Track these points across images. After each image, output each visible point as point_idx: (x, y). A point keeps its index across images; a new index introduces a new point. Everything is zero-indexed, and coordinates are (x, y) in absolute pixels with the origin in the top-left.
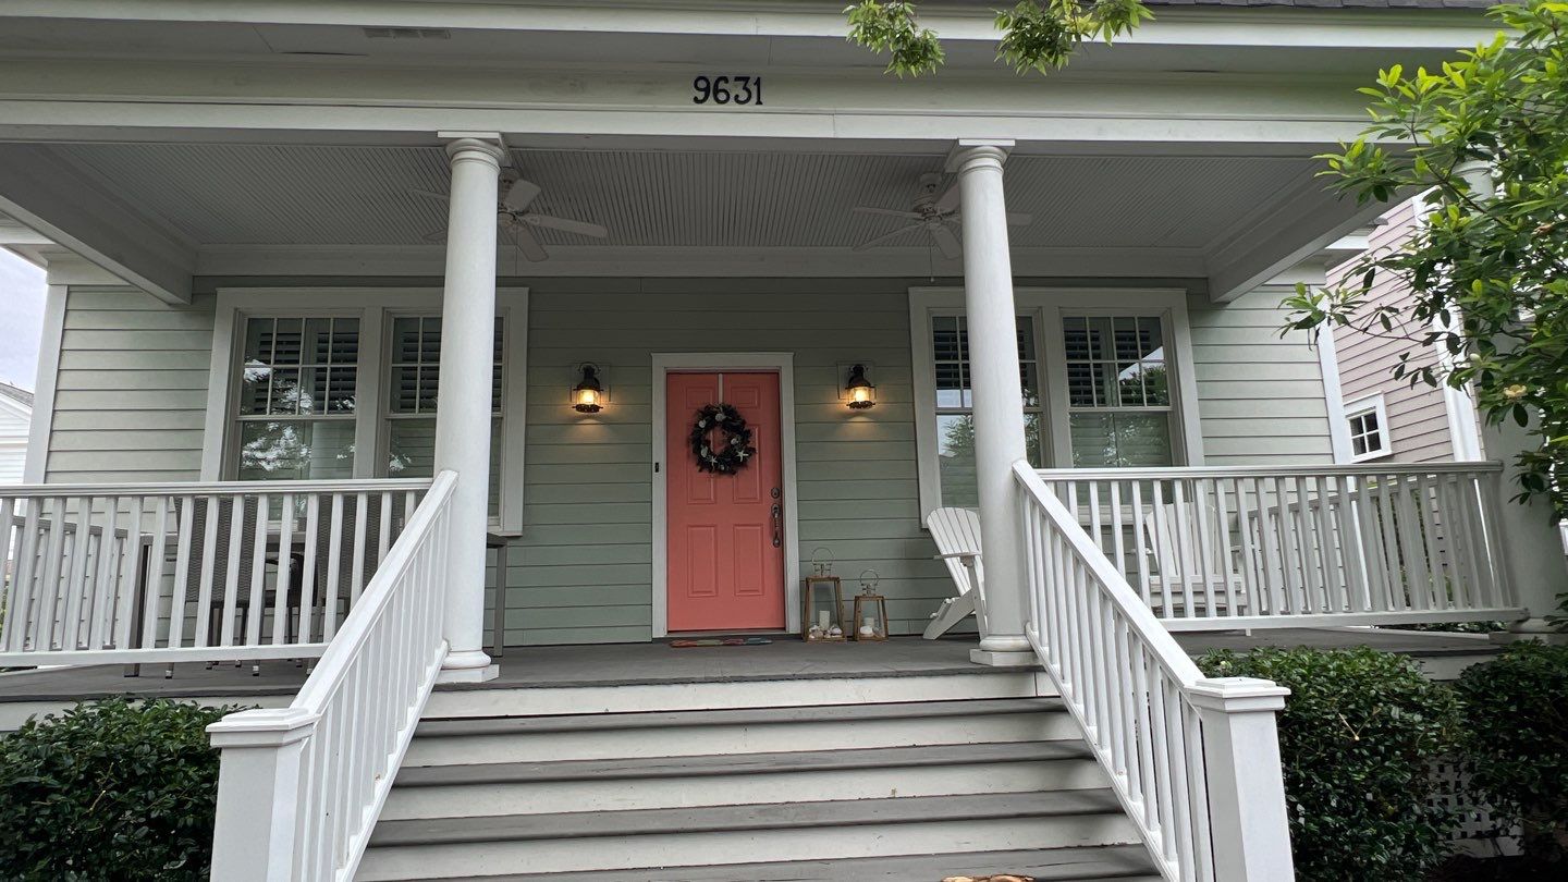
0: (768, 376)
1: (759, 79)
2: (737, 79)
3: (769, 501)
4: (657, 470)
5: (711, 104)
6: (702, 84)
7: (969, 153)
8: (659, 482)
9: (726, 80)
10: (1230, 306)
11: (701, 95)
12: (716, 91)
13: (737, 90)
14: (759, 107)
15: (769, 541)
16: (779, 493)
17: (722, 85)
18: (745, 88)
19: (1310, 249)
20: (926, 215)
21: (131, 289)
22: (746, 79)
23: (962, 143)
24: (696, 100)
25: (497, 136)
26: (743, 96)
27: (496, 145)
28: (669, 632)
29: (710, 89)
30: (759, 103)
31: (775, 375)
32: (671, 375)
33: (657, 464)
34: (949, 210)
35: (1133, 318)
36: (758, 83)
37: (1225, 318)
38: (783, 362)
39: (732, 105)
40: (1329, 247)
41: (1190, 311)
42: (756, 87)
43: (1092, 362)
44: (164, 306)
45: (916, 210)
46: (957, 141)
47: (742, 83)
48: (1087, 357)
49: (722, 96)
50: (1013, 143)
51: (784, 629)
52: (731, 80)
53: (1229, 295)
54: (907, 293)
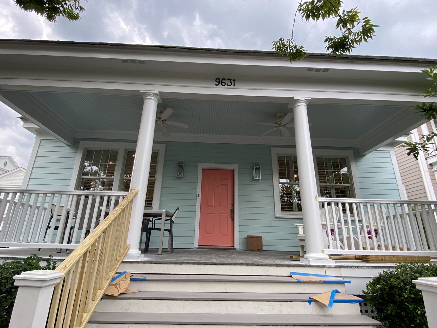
0: (230, 171)
1: (234, 79)
2: (228, 79)
3: (230, 207)
4: (198, 196)
5: (220, 86)
6: (218, 80)
7: (297, 101)
8: (199, 199)
9: (225, 79)
10: (366, 156)
11: (217, 83)
12: (222, 83)
13: (227, 82)
14: (234, 87)
15: (230, 219)
16: (233, 205)
17: (223, 81)
18: (230, 82)
19: (389, 141)
20: (279, 125)
21: (58, 141)
22: (230, 79)
23: (294, 98)
24: (216, 85)
25: (157, 92)
26: (230, 84)
27: (158, 95)
28: (199, 246)
29: (220, 81)
30: (234, 86)
31: (233, 171)
32: (203, 170)
33: (198, 194)
34: (286, 123)
35: (338, 158)
36: (234, 81)
37: (364, 159)
38: (235, 167)
39: (226, 86)
40: (395, 140)
41: (354, 157)
42: (233, 82)
43: (325, 171)
44: (65, 145)
45: (276, 123)
46: (293, 97)
47: (230, 80)
48: (324, 169)
49: (223, 84)
50: (310, 99)
51: (234, 246)
52: (226, 79)
53: (365, 153)
54: (271, 149)
